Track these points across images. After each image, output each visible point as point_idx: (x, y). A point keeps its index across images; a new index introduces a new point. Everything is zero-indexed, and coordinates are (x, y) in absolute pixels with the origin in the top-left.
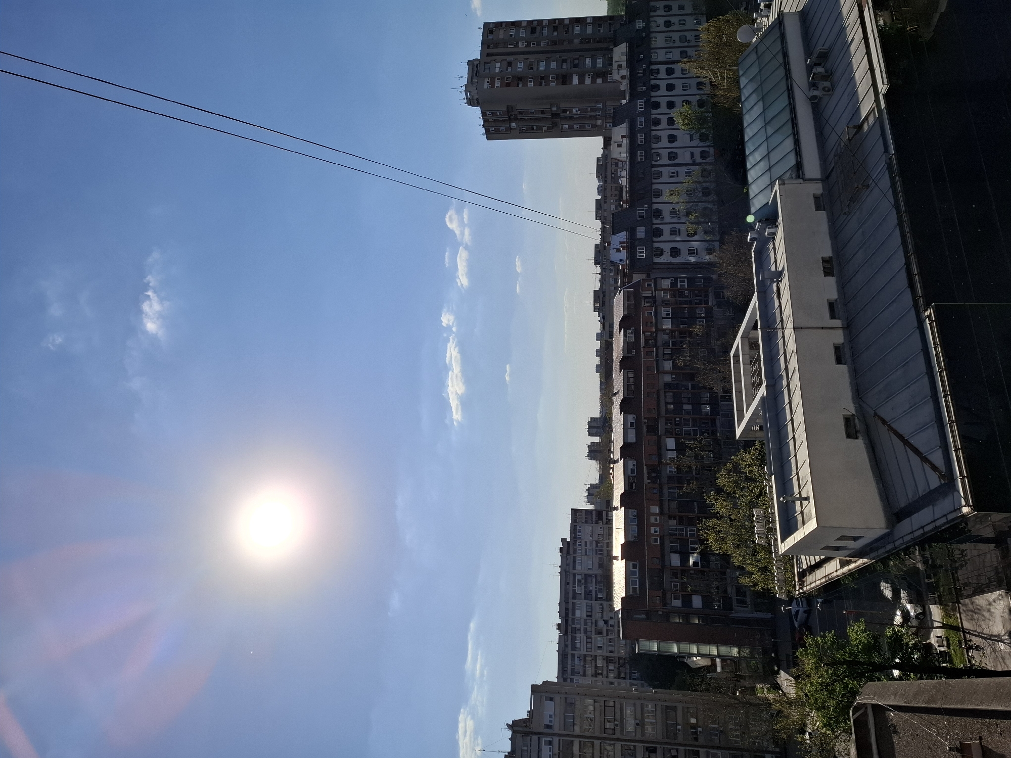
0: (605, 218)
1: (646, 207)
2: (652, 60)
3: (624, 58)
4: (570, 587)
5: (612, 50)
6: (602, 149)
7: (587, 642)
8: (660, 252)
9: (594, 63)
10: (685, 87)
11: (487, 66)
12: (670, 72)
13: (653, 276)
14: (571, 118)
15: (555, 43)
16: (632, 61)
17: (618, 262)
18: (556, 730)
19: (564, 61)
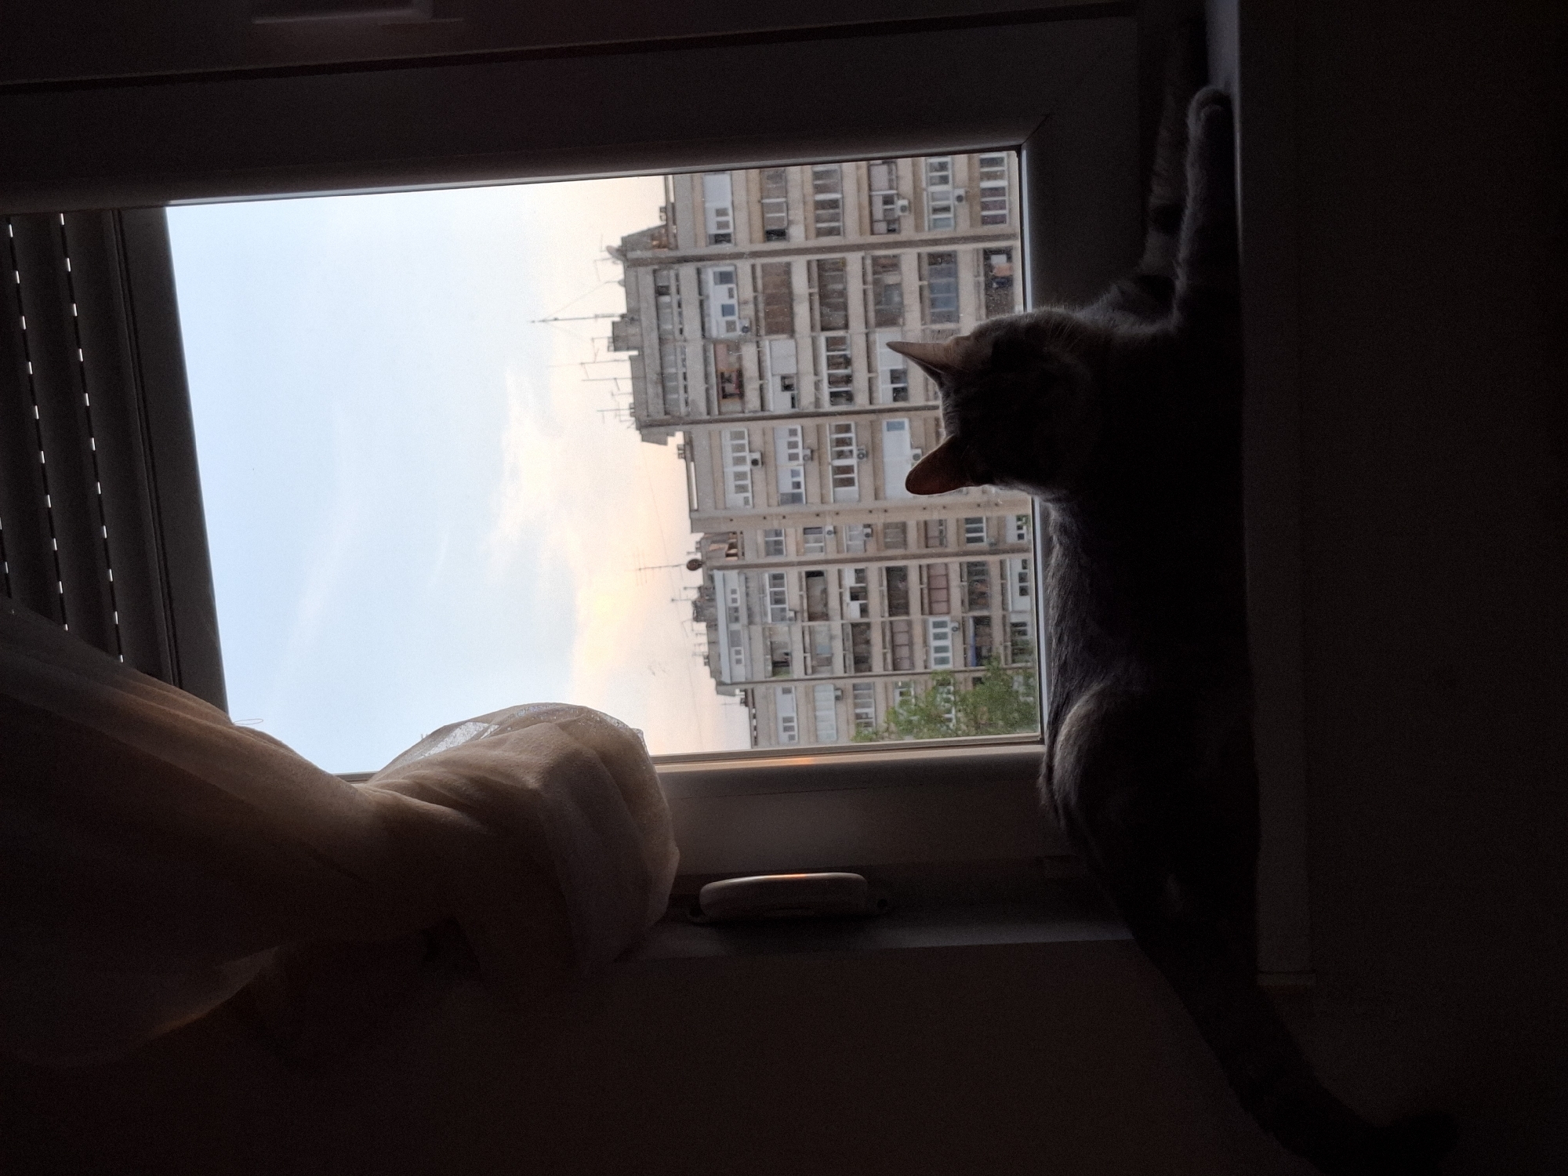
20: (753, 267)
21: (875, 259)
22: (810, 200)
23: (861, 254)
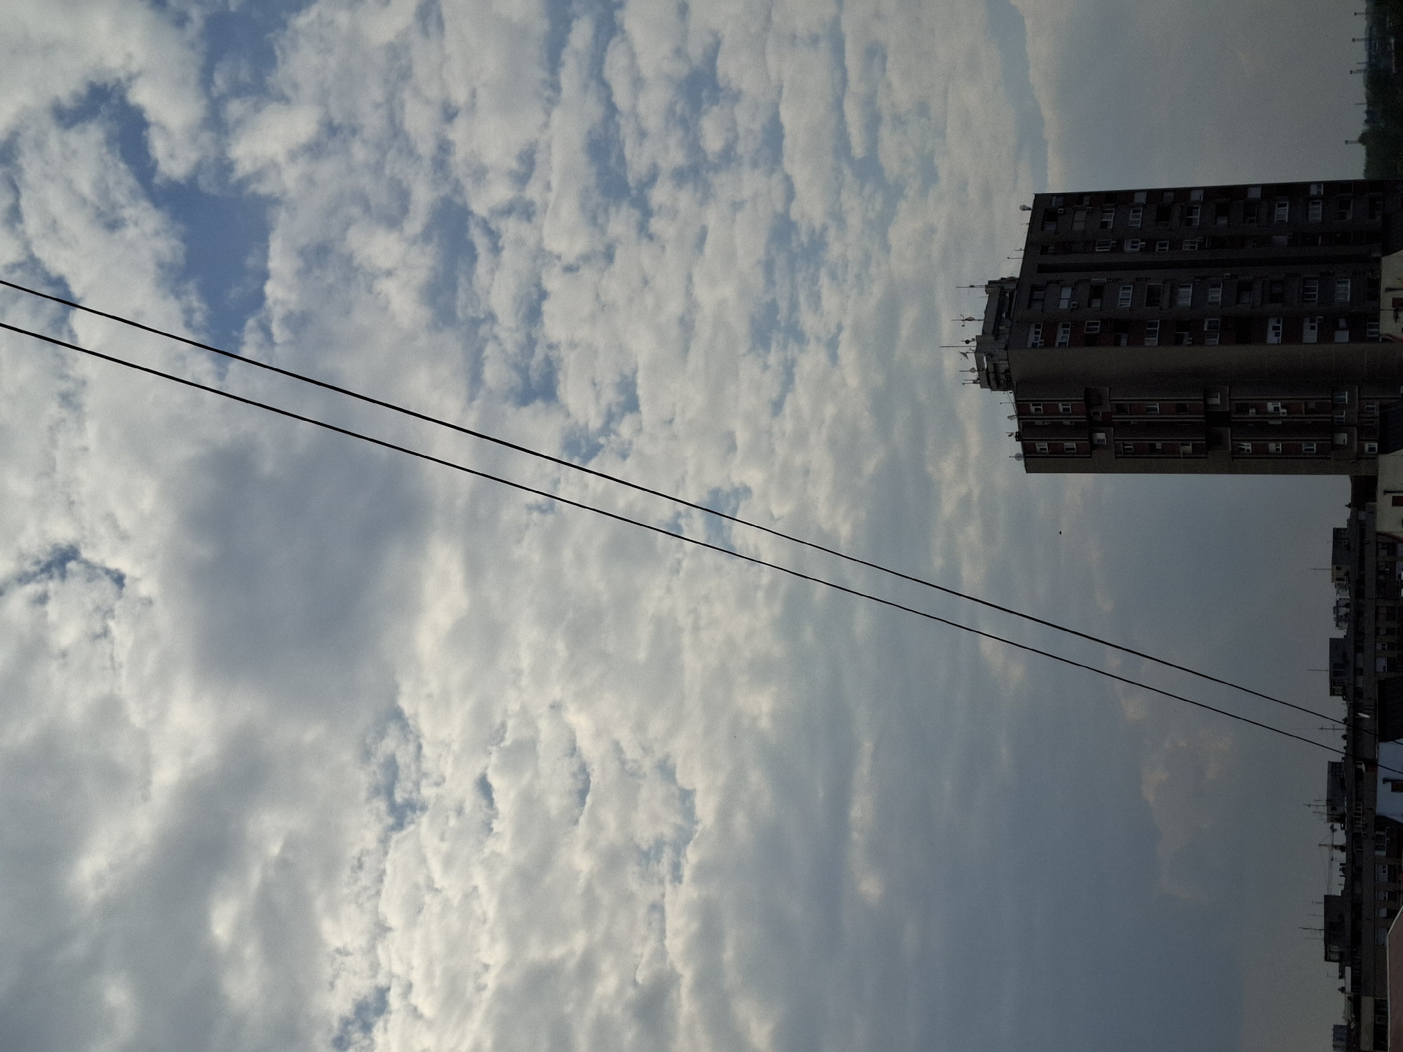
0: (1358, 693)
5: (1378, 260)
6: (1349, 506)
9: (1327, 292)
11: (1038, 294)
14: (1261, 426)
15: (1221, 243)
19: (1245, 287)
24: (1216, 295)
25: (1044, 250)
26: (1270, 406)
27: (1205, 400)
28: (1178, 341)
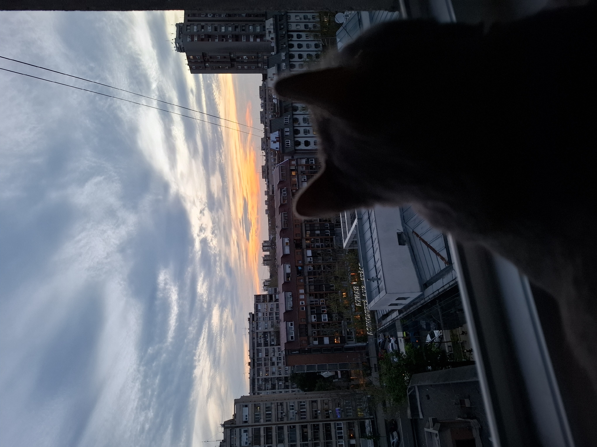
0: (266, 123)
1: (289, 117)
2: (289, 29)
3: (272, 27)
4: (255, 341)
5: (265, 21)
6: (262, 81)
7: (266, 371)
8: (298, 143)
9: (254, 29)
10: (308, 46)
11: (188, 28)
12: (299, 36)
13: (295, 157)
14: (242, 62)
15: (229, 15)
16: (277, 28)
17: (276, 149)
18: (250, 423)
19: (236, 27)
20: (252, 428)
21: (278, 427)
22: (265, 413)
23: (276, 426)
24: (230, 29)
25: (189, 16)
26: (244, 57)
27: (230, 55)
28: (223, 40)
